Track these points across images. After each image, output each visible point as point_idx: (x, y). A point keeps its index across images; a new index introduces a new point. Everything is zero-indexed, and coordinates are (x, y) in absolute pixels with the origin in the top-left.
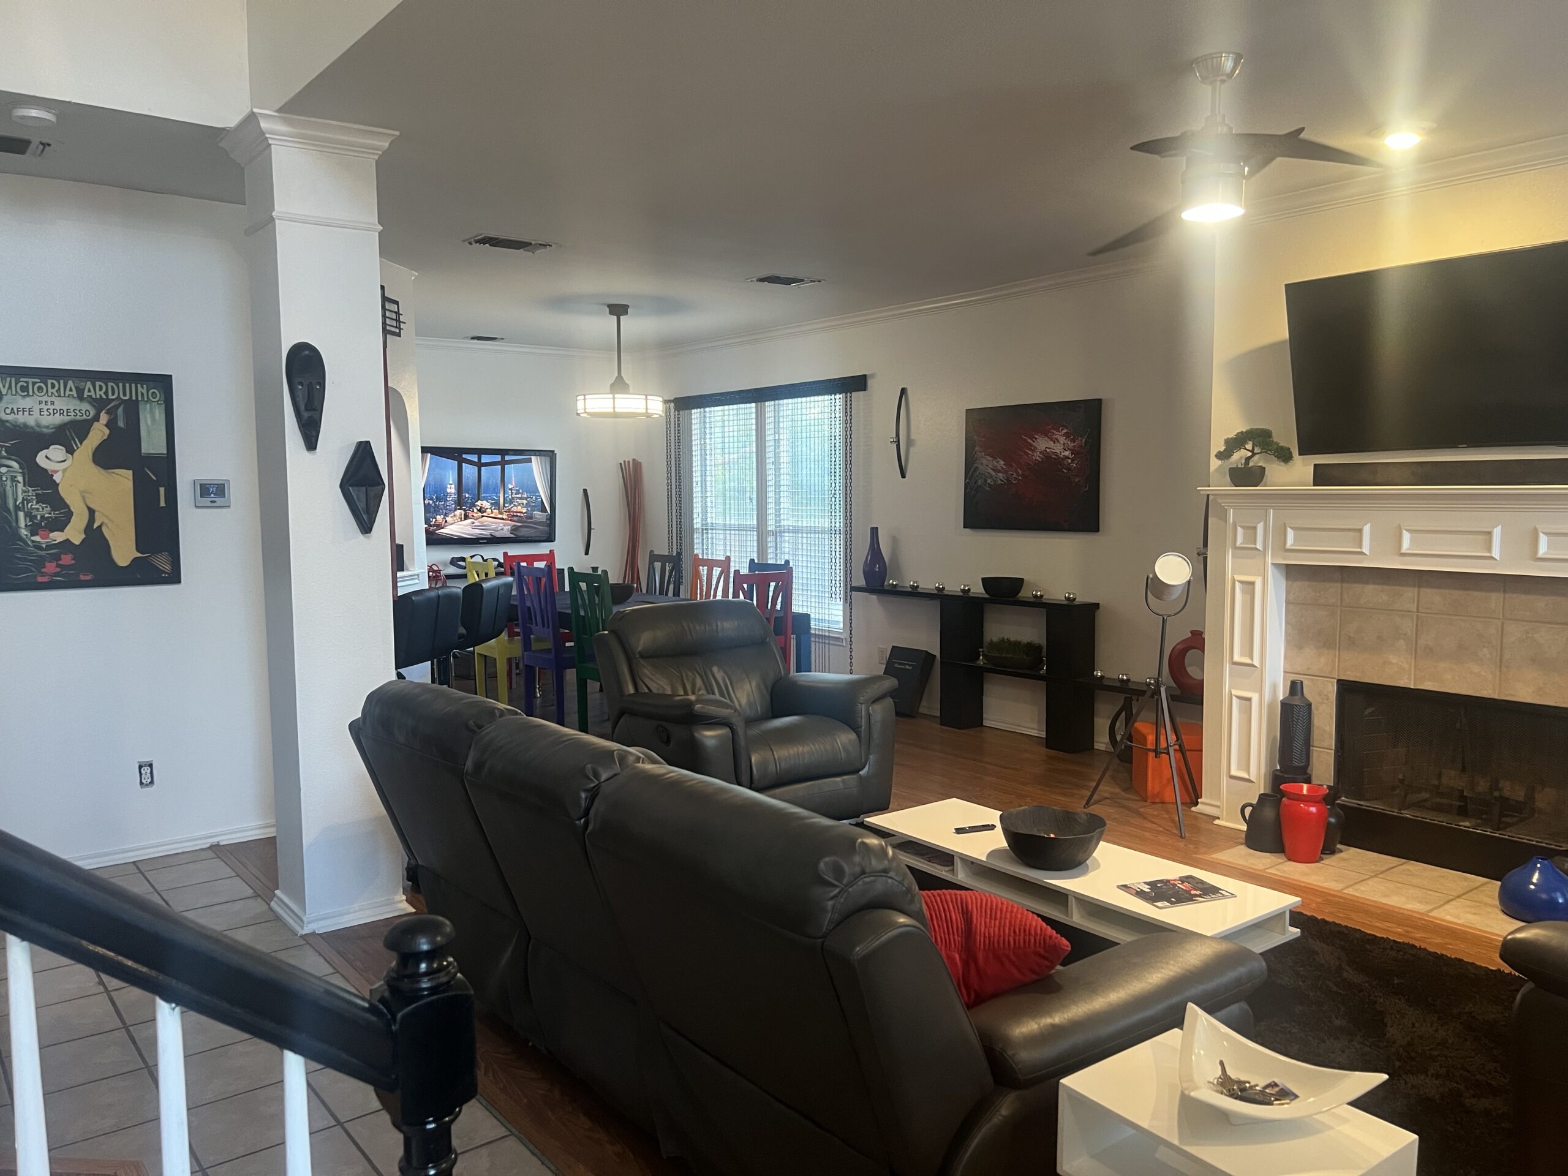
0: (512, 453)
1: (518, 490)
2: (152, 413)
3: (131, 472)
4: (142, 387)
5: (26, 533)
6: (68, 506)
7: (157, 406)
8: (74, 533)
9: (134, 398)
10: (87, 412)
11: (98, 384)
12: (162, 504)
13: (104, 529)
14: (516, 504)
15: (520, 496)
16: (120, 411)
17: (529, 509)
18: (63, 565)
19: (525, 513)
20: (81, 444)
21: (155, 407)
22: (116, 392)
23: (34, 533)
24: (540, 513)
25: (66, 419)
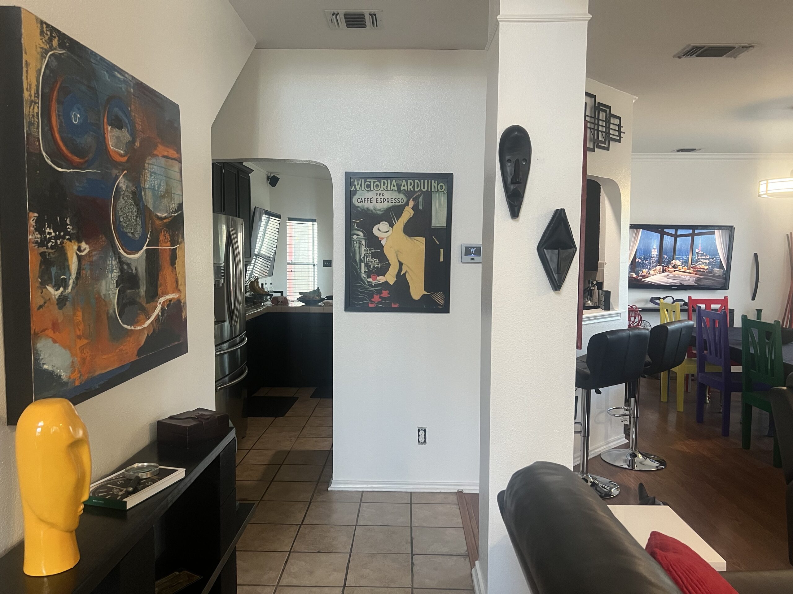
0: (700, 228)
1: (703, 254)
2: (439, 200)
3: (424, 239)
4: (435, 183)
5: (364, 276)
6: (388, 260)
7: (443, 194)
8: (390, 278)
9: (429, 190)
10: (402, 200)
11: (409, 181)
12: (442, 260)
13: (407, 275)
14: (701, 263)
15: (704, 257)
16: (421, 199)
17: (710, 266)
18: (383, 297)
19: (707, 269)
20: (397, 221)
21: (441, 194)
22: (420, 187)
23: (369, 277)
24: (718, 269)
25: (391, 205)
